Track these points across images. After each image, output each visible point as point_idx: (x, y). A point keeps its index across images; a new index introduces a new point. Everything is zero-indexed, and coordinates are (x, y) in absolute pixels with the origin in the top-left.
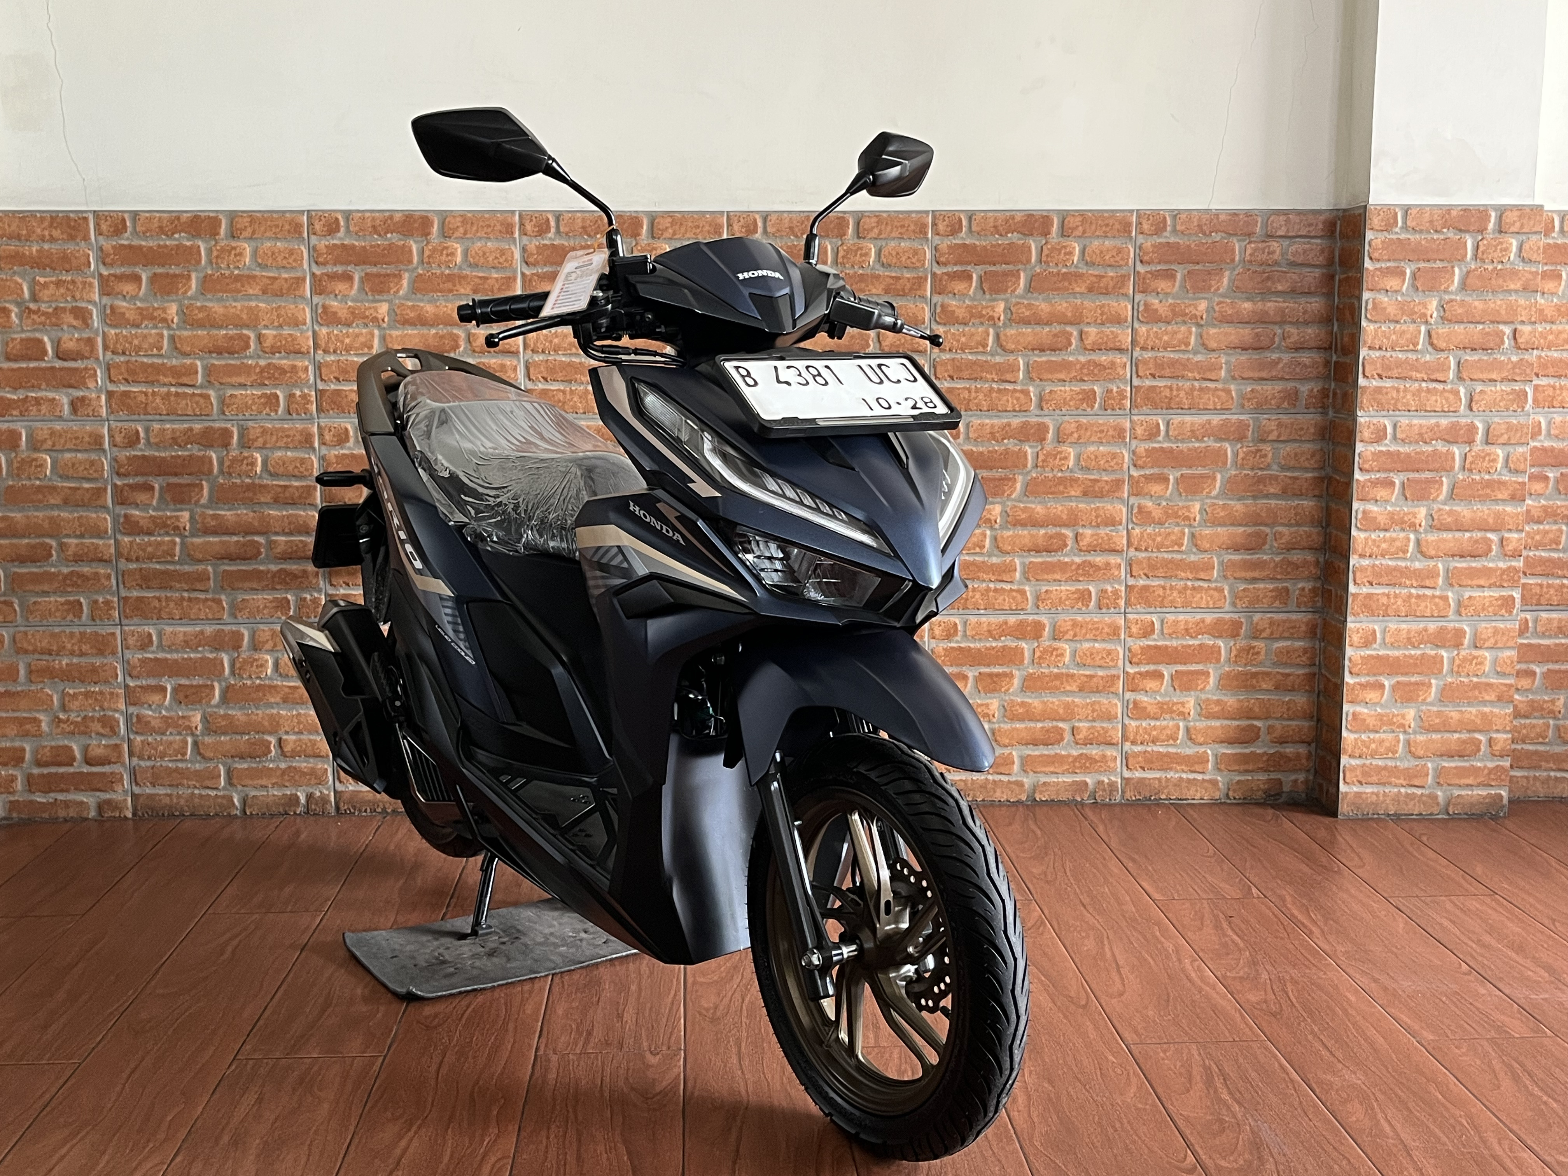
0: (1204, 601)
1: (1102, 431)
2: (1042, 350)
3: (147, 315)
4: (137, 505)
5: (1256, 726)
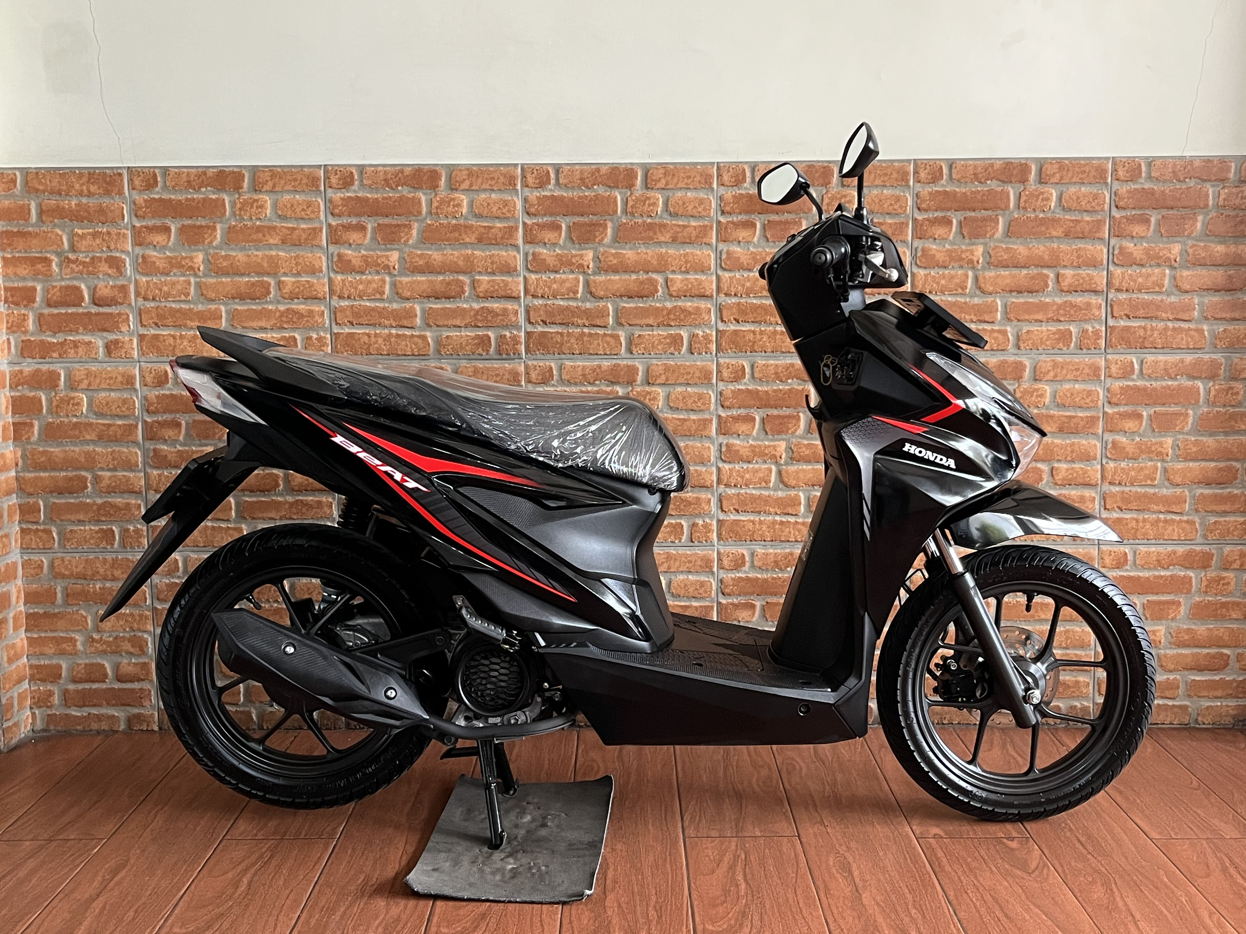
0: (1176, 534)
1: (1077, 370)
2: (1020, 292)
3: (175, 264)
4: (166, 440)
5: (1226, 654)
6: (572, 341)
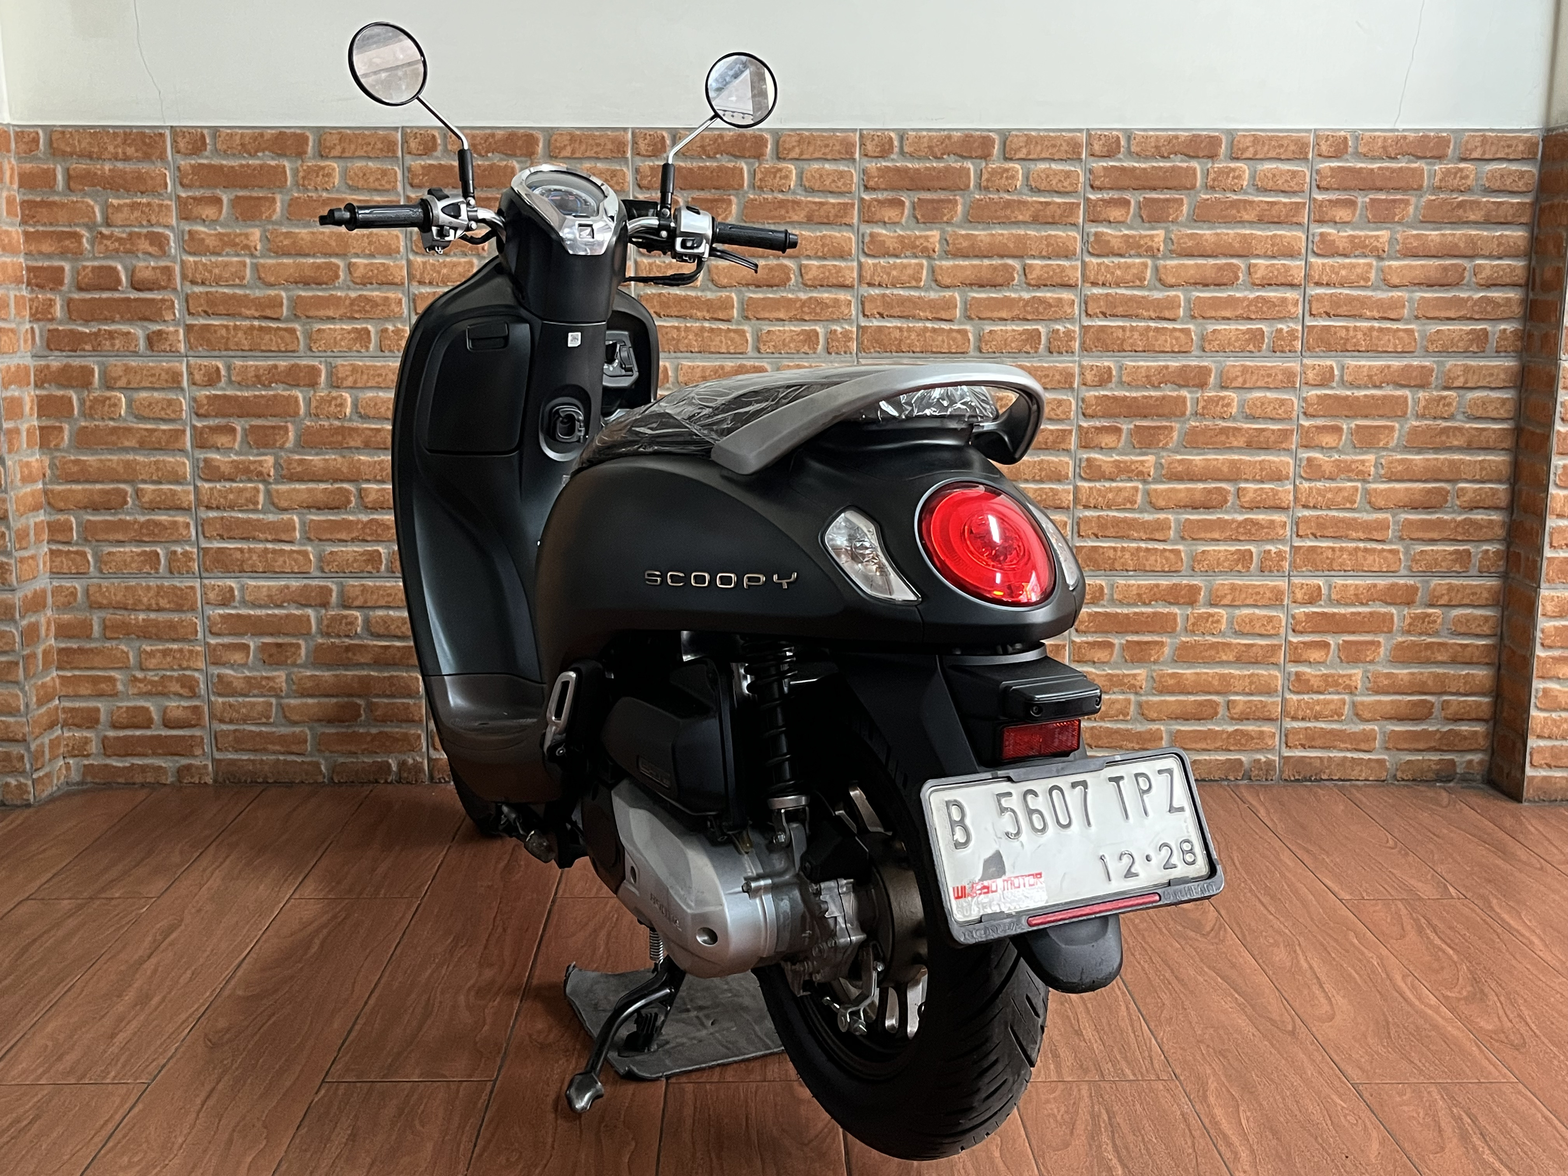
0: (1377, 565)
1: (1269, 375)
2: (1206, 285)
3: (228, 243)
4: (218, 449)
5: (1429, 702)
6: (690, 337)
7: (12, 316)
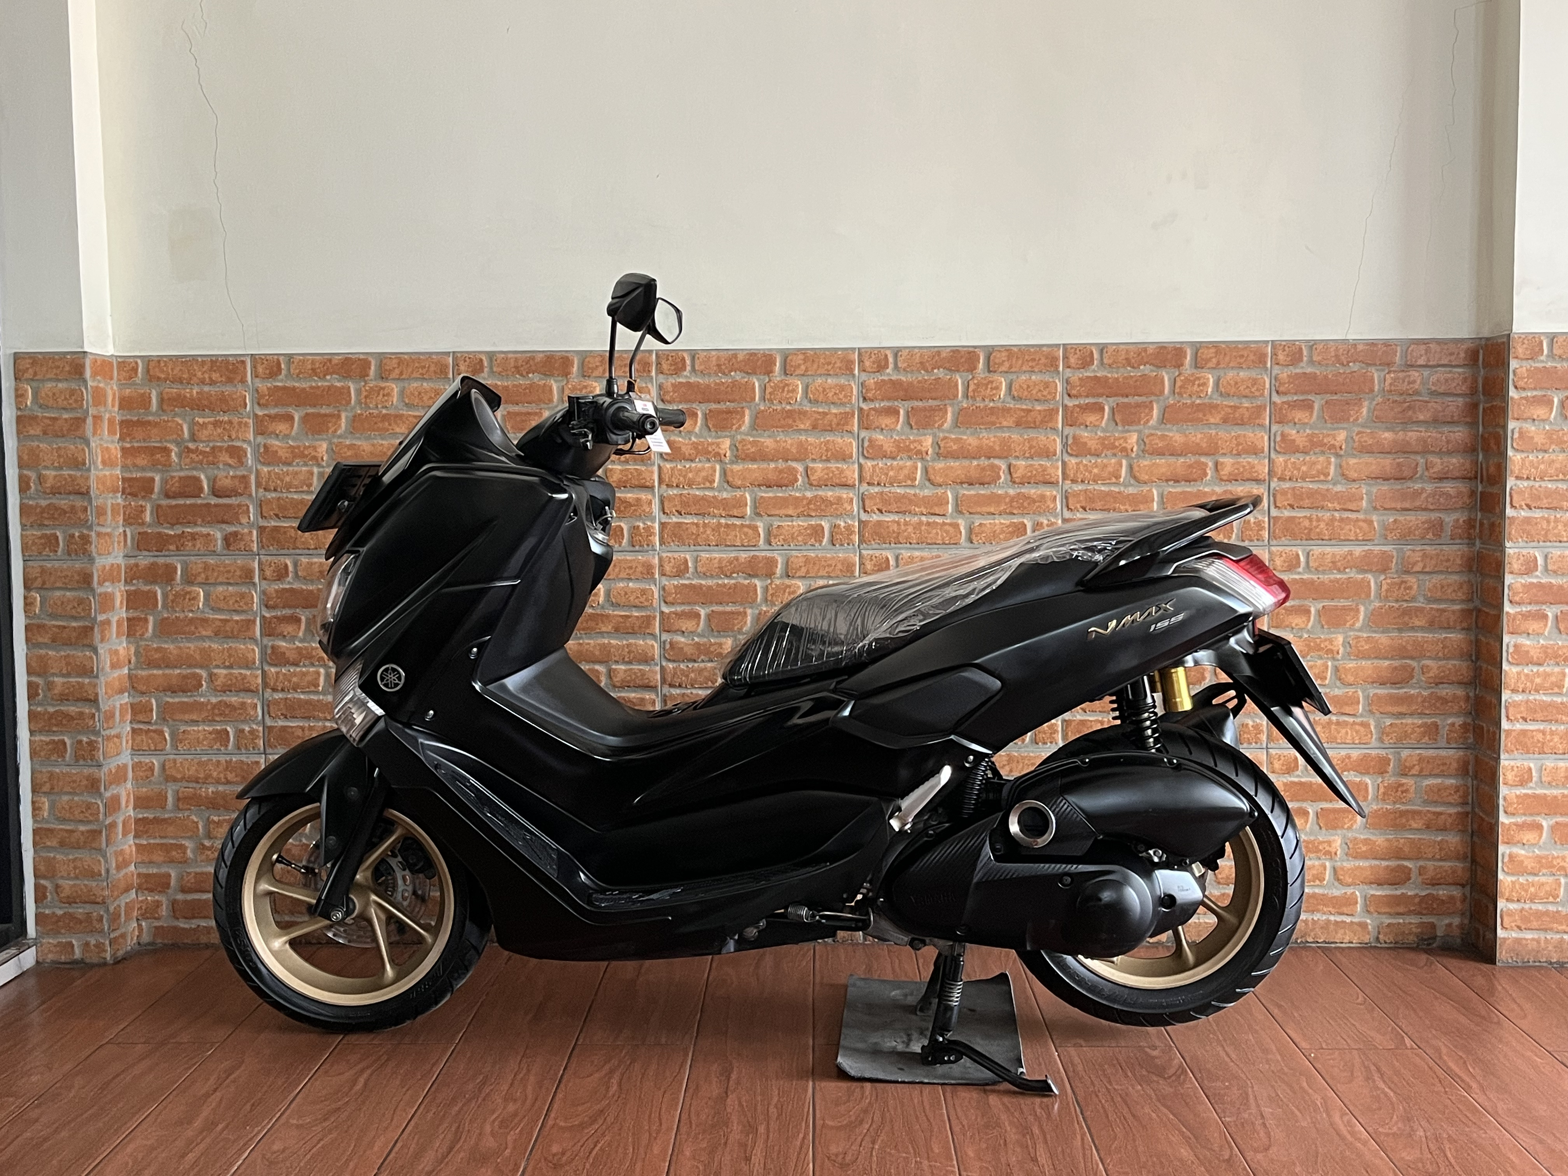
0: (1349, 737)
2: (1177, 481)
3: (298, 454)
4: (284, 636)
5: (1407, 867)
6: (708, 532)
7: (109, 522)
